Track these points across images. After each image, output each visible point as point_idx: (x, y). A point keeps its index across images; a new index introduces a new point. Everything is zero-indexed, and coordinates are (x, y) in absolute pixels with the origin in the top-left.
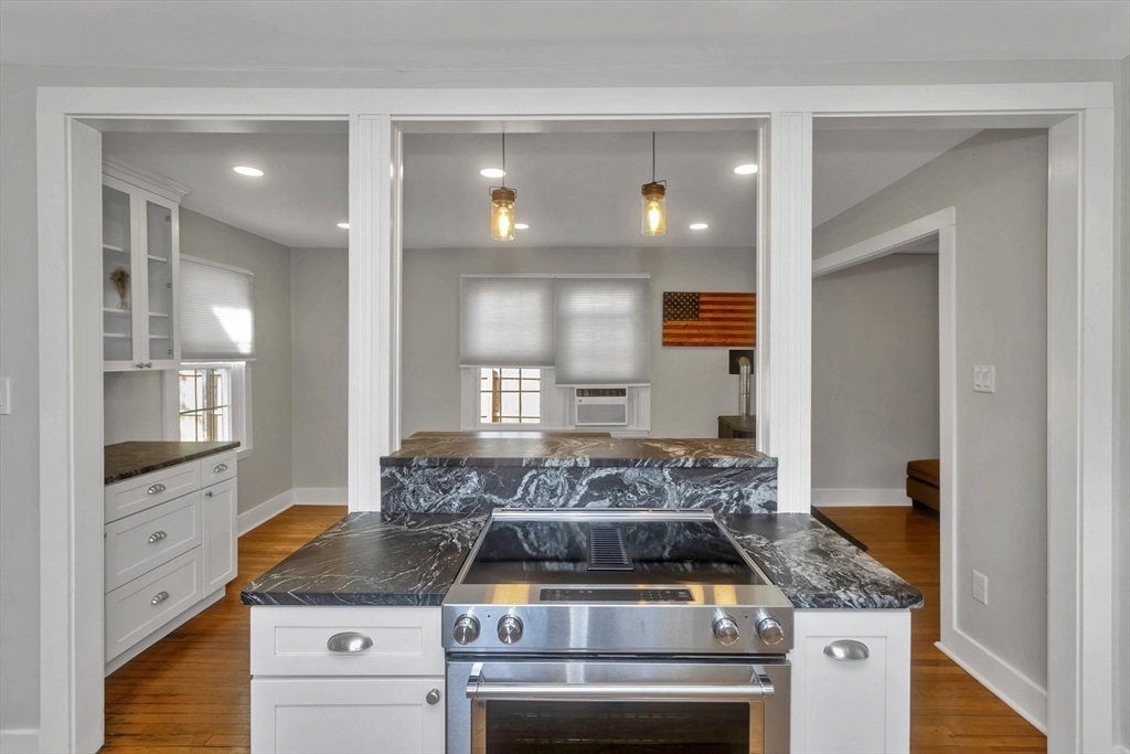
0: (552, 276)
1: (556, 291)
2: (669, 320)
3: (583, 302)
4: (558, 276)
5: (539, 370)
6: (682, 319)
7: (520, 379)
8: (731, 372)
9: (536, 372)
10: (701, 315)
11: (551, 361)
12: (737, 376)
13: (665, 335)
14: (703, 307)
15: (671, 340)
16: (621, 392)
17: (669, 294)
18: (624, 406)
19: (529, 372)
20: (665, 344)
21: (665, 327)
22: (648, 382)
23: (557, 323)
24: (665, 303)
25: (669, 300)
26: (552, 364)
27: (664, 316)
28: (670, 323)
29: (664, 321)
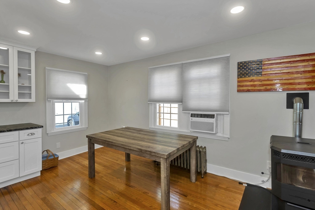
0: (181, 63)
1: (183, 69)
2: (241, 77)
3: (195, 73)
4: (183, 62)
5: (177, 105)
6: (249, 77)
7: (171, 108)
8: (288, 108)
9: (176, 105)
11: (181, 100)
12: (291, 110)
13: (238, 86)
15: (242, 89)
16: (212, 116)
17: (241, 63)
18: (213, 123)
19: (173, 105)
20: (238, 91)
21: (238, 82)
22: (228, 111)
23: (183, 83)
24: (238, 68)
25: (241, 66)
26: (182, 102)
27: (238, 75)
28: (241, 79)
29: (238, 78)
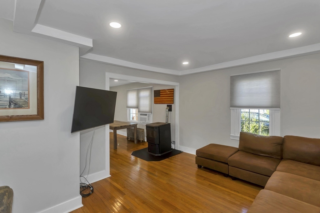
1: (138, 91)
3: (142, 94)
4: (138, 88)
6: (158, 97)
10: (161, 96)
11: (138, 107)
13: (155, 101)
14: (161, 93)
15: (156, 102)
18: (146, 118)
22: (151, 112)
23: (138, 99)
25: (155, 92)
28: (155, 98)
